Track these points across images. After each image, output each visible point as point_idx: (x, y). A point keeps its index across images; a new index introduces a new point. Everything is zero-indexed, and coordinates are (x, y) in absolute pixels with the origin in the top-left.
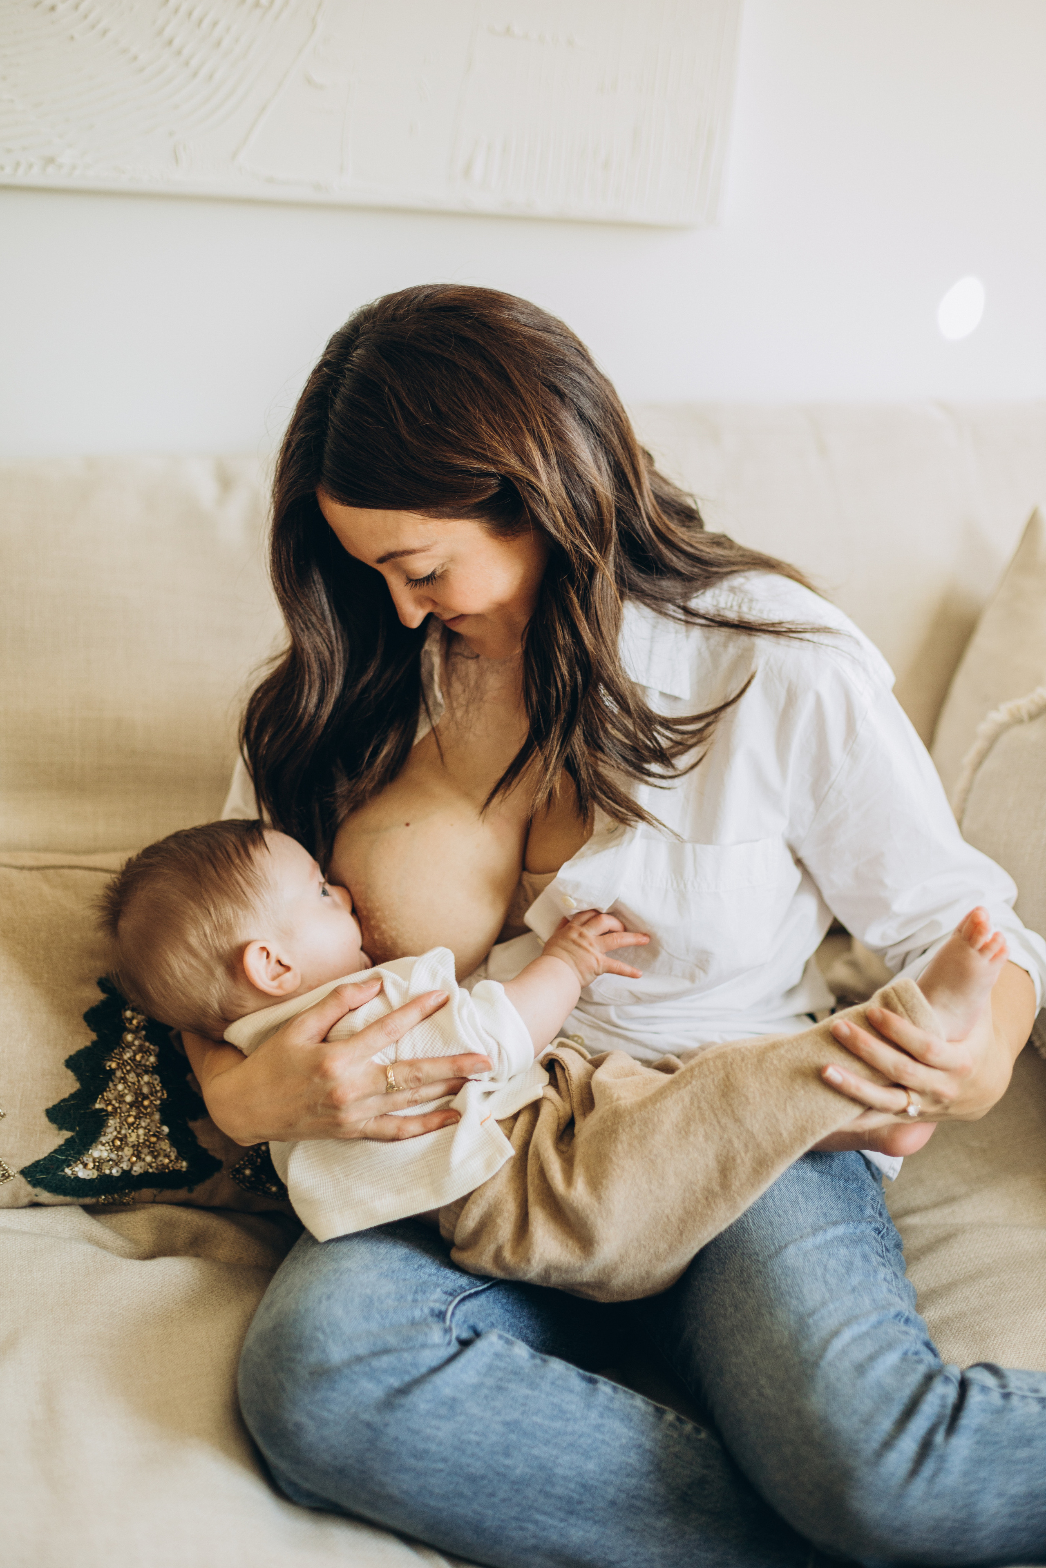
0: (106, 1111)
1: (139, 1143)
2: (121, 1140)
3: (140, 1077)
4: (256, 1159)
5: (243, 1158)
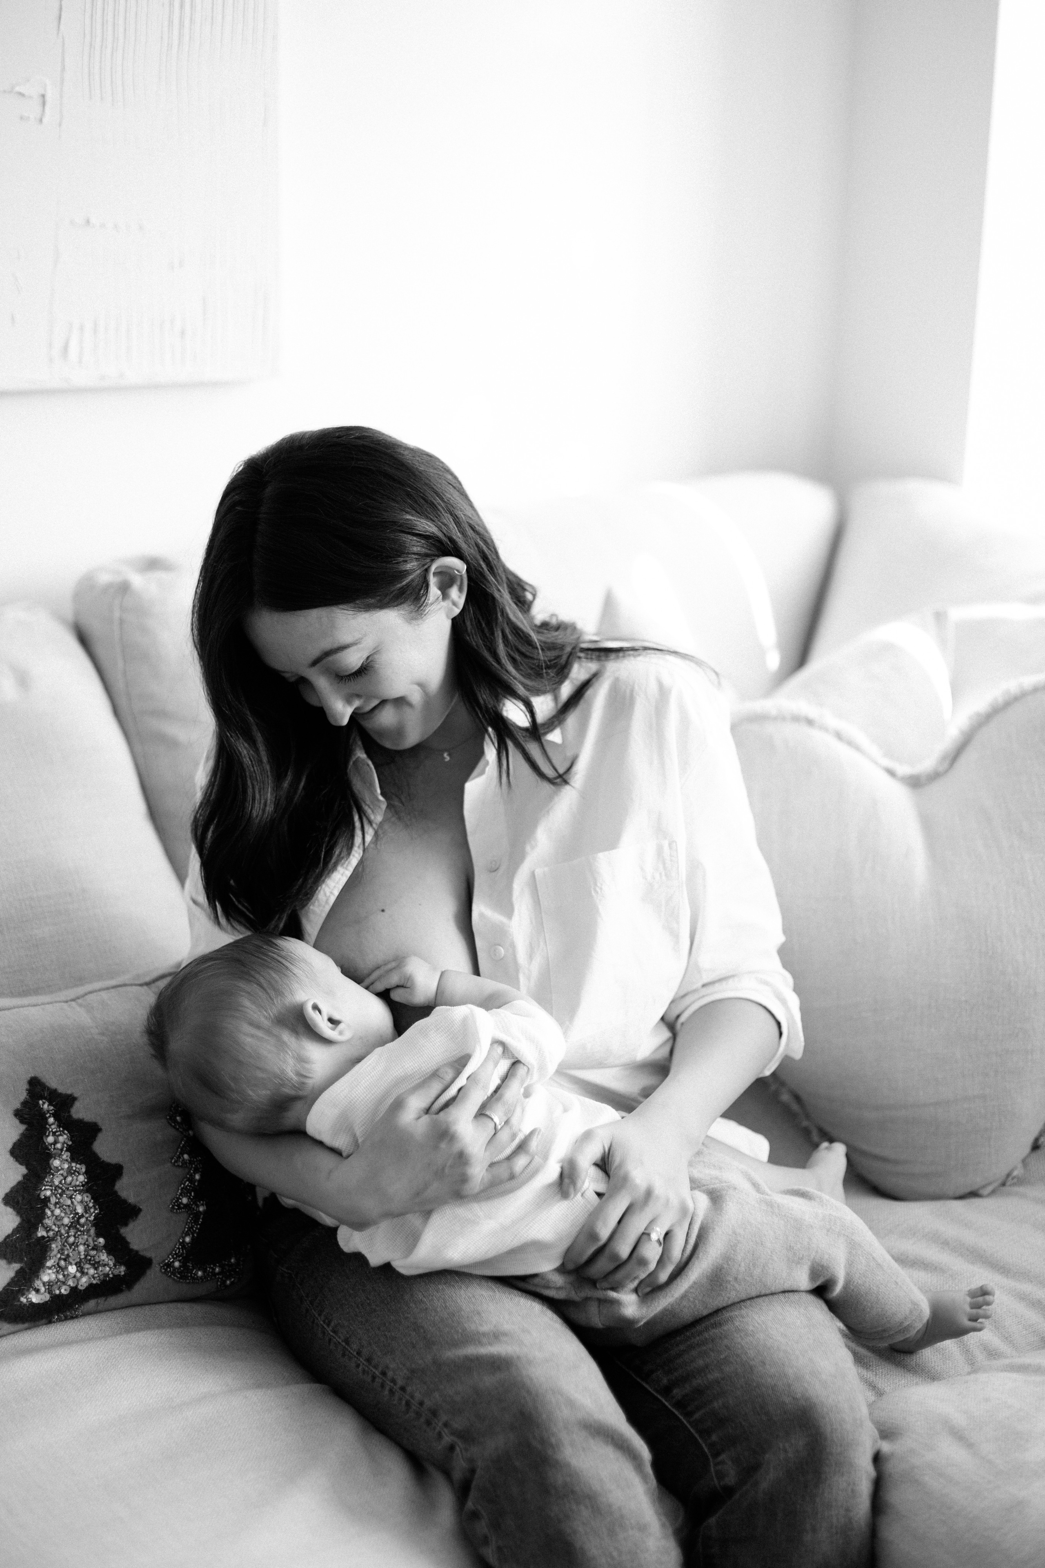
0: (48, 1237)
1: (81, 1259)
2: (65, 1260)
3: (73, 1198)
4: (183, 1251)
5: (172, 1253)
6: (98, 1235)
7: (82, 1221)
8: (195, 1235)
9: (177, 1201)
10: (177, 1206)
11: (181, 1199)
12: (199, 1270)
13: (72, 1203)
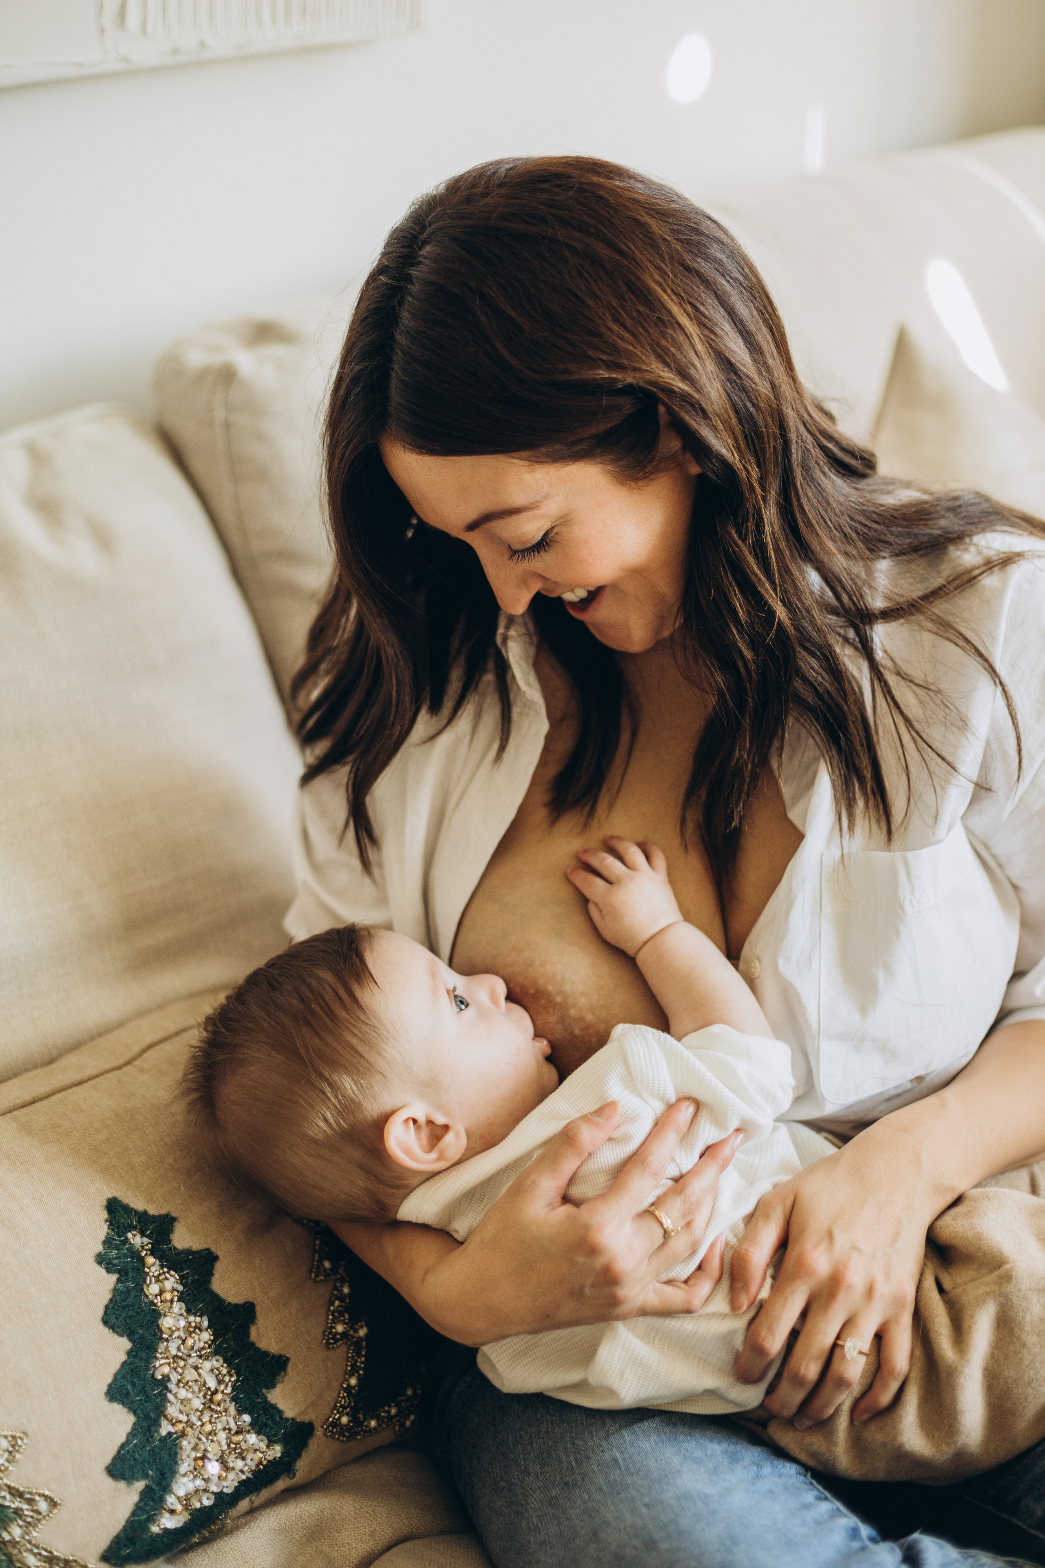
0: (175, 1432)
3: (199, 1368)
4: (349, 1399)
5: (336, 1406)
6: (240, 1412)
7: (219, 1397)
8: (361, 1372)
9: (330, 1333)
10: (331, 1340)
11: (334, 1328)
12: (372, 1419)
13: (199, 1375)
